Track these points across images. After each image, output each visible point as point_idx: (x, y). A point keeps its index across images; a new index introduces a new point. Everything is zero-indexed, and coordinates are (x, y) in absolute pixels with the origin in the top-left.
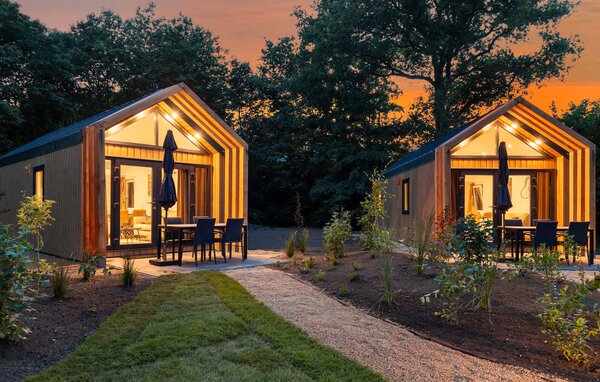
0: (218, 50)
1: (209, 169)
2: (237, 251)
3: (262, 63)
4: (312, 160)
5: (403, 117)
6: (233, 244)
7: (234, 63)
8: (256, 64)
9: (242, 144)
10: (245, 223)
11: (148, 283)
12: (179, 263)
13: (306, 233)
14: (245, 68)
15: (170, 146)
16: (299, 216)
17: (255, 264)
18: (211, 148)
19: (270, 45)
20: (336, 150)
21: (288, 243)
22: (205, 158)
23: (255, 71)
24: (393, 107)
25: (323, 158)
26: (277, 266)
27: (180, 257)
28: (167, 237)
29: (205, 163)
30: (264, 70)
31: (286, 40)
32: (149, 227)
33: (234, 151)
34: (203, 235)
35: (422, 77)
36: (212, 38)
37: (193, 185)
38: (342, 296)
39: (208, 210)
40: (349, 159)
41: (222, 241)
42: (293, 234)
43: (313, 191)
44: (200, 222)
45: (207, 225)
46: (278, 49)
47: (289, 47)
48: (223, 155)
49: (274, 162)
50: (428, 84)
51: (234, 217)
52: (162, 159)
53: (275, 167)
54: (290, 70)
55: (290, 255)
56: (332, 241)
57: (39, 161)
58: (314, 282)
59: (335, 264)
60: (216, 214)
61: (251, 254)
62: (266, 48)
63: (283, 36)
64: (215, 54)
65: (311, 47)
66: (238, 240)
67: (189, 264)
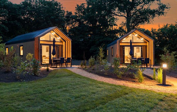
0: (62, 8)
1: (62, 46)
2: (69, 65)
3: (76, 11)
4: (91, 40)
5: (117, 28)
6: (68, 63)
7: (67, 12)
8: (74, 12)
9: (70, 40)
10: (71, 59)
11: (51, 71)
12: (57, 67)
13: (86, 61)
14: (71, 13)
15: (54, 41)
16: (84, 57)
17: (73, 68)
18: (63, 41)
19: (78, 6)
20: (97, 38)
21: (81, 63)
22: (61, 43)
23: (74, 14)
24: (115, 25)
25: (93, 40)
26: (78, 68)
27: (57, 66)
28: (53, 62)
29: (61, 44)
30: (76, 13)
31: (83, 4)
32: (48, 60)
33: (68, 41)
34: (62, 61)
35: (123, 16)
36: (61, 4)
37: (58, 49)
38: (90, 72)
39: (62, 55)
40: (101, 40)
41: (66, 63)
42: (82, 61)
43: (91, 50)
44: (61, 58)
45: (62, 59)
46: (80, 7)
47: (84, 6)
48: (65, 42)
49: (79, 41)
50: (125, 18)
51: (68, 57)
52: (52, 44)
53: (79, 43)
54: (84, 13)
55: (82, 66)
56: (90, 62)
57: (21, 44)
58: (85, 70)
59: (91, 67)
60: (64, 57)
61: (72, 66)
62: (77, 7)
63: (82, 3)
64: (62, 9)
65: (90, 6)
66: (69, 62)
67: (59, 68)
